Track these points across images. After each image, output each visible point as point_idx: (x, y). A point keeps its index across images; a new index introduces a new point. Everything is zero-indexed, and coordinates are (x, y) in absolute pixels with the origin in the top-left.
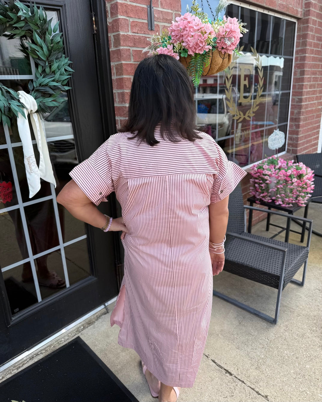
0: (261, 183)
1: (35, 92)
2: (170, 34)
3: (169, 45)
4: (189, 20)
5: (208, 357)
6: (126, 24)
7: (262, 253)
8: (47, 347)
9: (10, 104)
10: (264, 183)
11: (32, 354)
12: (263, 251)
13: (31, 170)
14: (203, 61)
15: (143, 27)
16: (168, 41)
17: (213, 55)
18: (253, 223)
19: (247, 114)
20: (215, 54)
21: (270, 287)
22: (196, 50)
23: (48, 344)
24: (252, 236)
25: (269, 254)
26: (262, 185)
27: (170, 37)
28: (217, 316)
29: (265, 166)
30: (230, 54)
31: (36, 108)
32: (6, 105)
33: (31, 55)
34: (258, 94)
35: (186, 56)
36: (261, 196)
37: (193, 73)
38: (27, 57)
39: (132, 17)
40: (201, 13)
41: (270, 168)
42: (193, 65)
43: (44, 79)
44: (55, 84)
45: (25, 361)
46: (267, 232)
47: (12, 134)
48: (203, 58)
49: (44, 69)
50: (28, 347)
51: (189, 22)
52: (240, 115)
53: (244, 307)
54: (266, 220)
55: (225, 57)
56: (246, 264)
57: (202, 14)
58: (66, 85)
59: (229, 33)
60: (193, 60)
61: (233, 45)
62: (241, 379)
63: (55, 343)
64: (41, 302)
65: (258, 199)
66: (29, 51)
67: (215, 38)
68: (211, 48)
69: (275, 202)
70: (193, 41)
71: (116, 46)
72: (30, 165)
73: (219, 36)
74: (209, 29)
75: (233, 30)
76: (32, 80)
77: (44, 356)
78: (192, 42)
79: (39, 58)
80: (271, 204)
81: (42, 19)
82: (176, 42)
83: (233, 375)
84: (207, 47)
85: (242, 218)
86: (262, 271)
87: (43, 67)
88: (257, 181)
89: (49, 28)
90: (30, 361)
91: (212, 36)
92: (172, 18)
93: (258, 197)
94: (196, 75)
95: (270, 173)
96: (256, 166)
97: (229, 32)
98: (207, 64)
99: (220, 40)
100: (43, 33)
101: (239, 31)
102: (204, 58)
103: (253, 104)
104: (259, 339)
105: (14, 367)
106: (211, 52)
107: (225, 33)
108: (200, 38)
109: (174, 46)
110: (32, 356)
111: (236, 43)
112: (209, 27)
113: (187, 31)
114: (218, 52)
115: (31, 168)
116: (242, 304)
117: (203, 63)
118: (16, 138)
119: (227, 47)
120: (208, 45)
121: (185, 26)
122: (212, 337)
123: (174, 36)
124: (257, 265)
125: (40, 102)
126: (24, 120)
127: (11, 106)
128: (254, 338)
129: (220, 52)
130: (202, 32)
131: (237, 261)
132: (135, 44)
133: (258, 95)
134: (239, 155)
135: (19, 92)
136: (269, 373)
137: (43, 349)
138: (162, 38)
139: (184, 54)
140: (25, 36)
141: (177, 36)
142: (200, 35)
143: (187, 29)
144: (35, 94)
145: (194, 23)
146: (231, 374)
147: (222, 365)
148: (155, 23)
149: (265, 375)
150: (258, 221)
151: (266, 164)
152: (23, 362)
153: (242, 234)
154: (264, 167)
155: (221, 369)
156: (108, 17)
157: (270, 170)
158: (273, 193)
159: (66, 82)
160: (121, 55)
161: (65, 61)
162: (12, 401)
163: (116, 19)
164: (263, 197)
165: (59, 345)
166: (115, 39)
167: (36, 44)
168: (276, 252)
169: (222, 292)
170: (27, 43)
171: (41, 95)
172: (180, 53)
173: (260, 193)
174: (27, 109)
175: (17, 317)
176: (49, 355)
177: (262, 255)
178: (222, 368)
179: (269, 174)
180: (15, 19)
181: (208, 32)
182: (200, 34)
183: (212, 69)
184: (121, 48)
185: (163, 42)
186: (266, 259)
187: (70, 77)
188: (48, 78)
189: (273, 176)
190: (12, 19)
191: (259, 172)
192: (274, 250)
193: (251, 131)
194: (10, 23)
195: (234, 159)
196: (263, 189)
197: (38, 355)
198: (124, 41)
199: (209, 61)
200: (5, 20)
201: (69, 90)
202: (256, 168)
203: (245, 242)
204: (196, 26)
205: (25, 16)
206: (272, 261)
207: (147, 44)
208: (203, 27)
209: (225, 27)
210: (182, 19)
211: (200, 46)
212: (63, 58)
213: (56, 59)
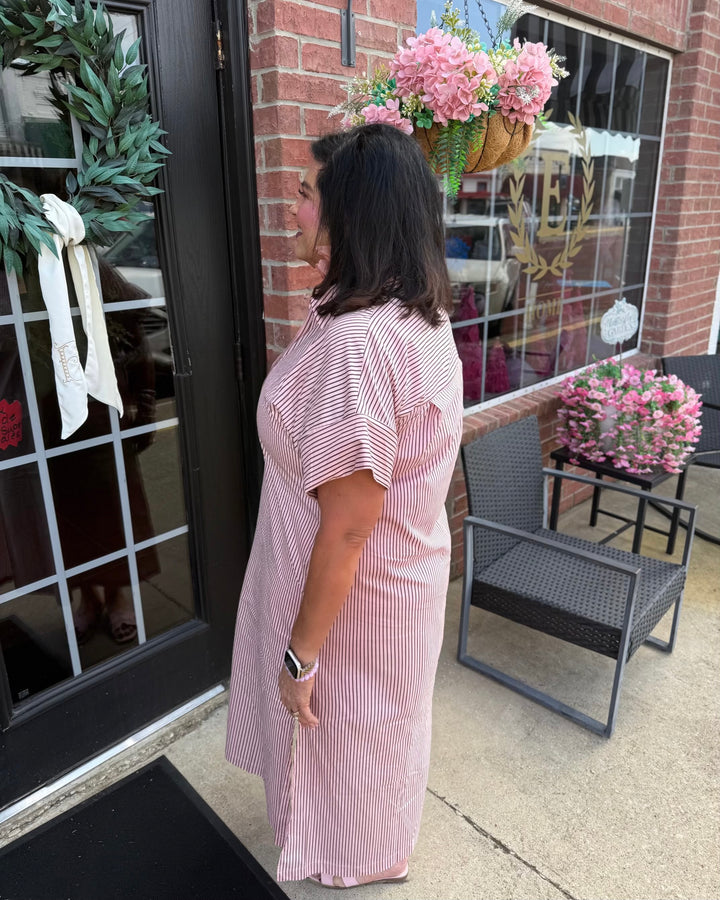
0: (583, 418)
1: (79, 197)
2: (393, 76)
3: (391, 100)
4: (437, 44)
5: (455, 809)
6: (292, 50)
7: (582, 576)
8: (91, 778)
9: (22, 223)
10: (588, 419)
11: (56, 793)
12: (584, 572)
13: (68, 375)
14: (467, 138)
15: (329, 58)
16: (387, 91)
17: (490, 126)
18: (561, 507)
19: (555, 263)
20: (494, 124)
21: (596, 654)
22: (452, 113)
24: (559, 537)
25: (598, 580)
26: (586, 424)
27: (392, 83)
28: (478, 717)
29: (593, 381)
30: (527, 123)
31: (82, 234)
32: (13, 226)
33: (74, 113)
34: (579, 219)
35: (429, 127)
36: (582, 448)
37: (445, 165)
38: (65, 118)
39: (305, 35)
40: (463, 31)
41: (604, 385)
42: (445, 146)
43: (102, 168)
44: (127, 180)
45: (40, 809)
46: (592, 530)
47: (26, 292)
48: (467, 130)
49: (102, 146)
50: (48, 779)
51: (437, 49)
52: (540, 264)
53: (537, 696)
54: (590, 502)
55: (516, 131)
57: (466, 32)
58: (151, 184)
59: (529, 77)
60: (446, 135)
61: (537, 103)
62: (528, 862)
63: (109, 769)
64: (79, 676)
65: (574, 455)
66: (70, 103)
67: (495, 86)
68: (486, 109)
69: (614, 461)
70: (445, 92)
71: (266, 99)
72: (65, 364)
73: (504, 82)
74: (484, 66)
75: (537, 71)
76: (74, 171)
77: (84, 799)
78: (444, 94)
79: (93, 121)
80: (604, 467)
81: (101, 31)
82: (406, 93)
83: (511, 853)
84: (477, 106)
85: (539, 495)
86: (581, 618)
87: (100, 141)
88: (573, 413)
89: (117, 54)
90: (50, 811)
91: (489, 82)
92: (396, 40)
93: (575, 450)
94: (452, 171)
95: (603, 396)
96: (572, 381)
97: (528, 73)
98: (475, 145)
99: (507, 92)
100: (103, 63)
101: (549, 71)
102: (468, 133)
103: (570, 241)
104: (571, 772)
105: (14, 824)
106: (485, 117)
107: (518, 76)
108: (462, 86)
109: (401, 104)
110: (55, 799)
111: (542, 100)
112: (483, 60)
113: (432, 68)
114: (502, 118)
115: (67, 371)
116: (535, 691)
117: (466, 144)
119: (521, 108)
120: (481, 102)
121: (428, 57)
122: (465, 763)
123: (403, 79)
124: (569, 604)
125: (92, 221)
126: (54, 260)
127: (24, 228)
128: (561, 768)
129: (505, 120)
130: (466, 72)
132: (310, 96)
133: (581, 221)
134: (535, 354)
135: (45, 196)
136: (592, 849)
137: (82, 783)
138: (373, 85)
139: (426, 121)
140: (60, 69)
141: (409, 79)
142: (463, 79)
143: (434, 64)
144: (81, 202)
145: (449, 50)
146: (507, 850)
147: (488, 830)
148: (358, 50)
149: (583, 854)
150: (572, 503)
151: (595, 375)
152: (35, 812)
153: (537, 532)
154: (590, 383)
155: (485, 838)
156: (252, 32)
157: (603, 391)
158: (609, 441)
159: (151, 177)
160: (279, 121)
161: (151, 129)
163: (270, 38)
164: (587, 450)
165: (118, 775)
166: (265, 83)
167: (86, 90)
169: (488, 663)
170: (66, 86)
171: (93, 205)
172: (415, 120)
173: (580, 442)
174: (61, 236)
175: (24, 709)
176: (94, 796)
177: (581, 580)
178: (486, 836)
179: (601, 400)
180: (40, 30)
181: (481, 72)
182: (462, 75)
183: (486, 158)
184: (280, 103)
185: (376, 95)
186: (590, 590)
187: (162, 167)
188: (111, 166)
189: (610, 404)
190: (34, 29)
191: (579, 395)
192: (608, 571)
193: (563, 301)
194: (28, 37)
195: (523, 362)
196: (586, 431)
197: (71, 795)
198: (287, 87)
199: (481, 138)
200: (16, 30)
201: (158, 195)
202: (574, 383)
203: (545, 550)
204: (453, 57)
205: (62, 22)
206: (604, 595)
207: (337, 97)
208: (469, 61)
209: (518, 63)
210: (420, 43)
211: (462, 104)
212: (147, 123)
213: (131, 125)
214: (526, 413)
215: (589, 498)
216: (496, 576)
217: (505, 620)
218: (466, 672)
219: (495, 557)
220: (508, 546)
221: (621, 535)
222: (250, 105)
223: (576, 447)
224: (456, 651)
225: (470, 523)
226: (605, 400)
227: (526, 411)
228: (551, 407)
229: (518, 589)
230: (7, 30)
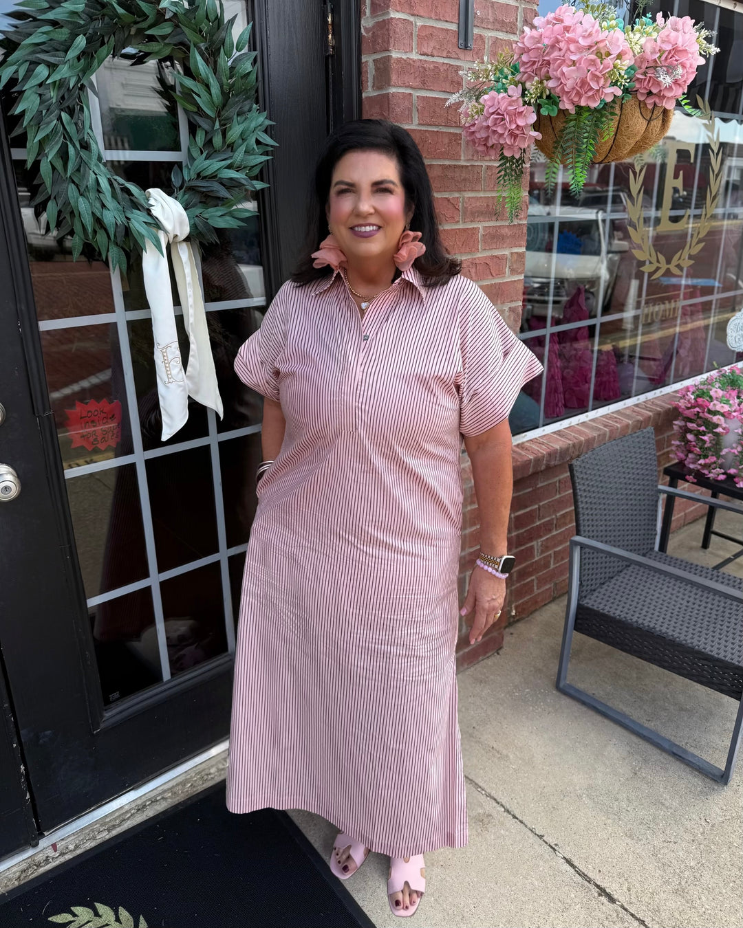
0: (703, 431)
1: (185, 191)
2: (517, 60)
3: (513, 86)
4: (567, 23)
5: (555, 850)
6: (407, 32)
7: (700, 606)
8: (177, 785)
9: (128, 219)
10: (709, 433)
11: (143, 797)
12: (701, 601)
13: (170, 376)
14: (596, 126)
15: (446, 41)
16: (510, 77)
17: (624, 111)
18: (673, 525)
19: (675, 261)
20: (628, 110)
21: (710, 691)
22: (580, 98)
23: (179, 780)
24: (668, 559)
25: (717, 611)
26: (705, 438)
27: (516, 67)
28: (579, 751)
29: (716, 392)
30: (668, 108)
31: (186, 230)
32: (119, 222)
33: (182, 105)
34: (704, 213)
35: (554, 114)
36: (701, 465)
37: (571, 156)
38: (172, 110)
39: (421, 16)
40: (599, 6)
41: (728, 395)
42: (571, 136)
43: (208, 162)
44: (233, 174)
45: (127, 812)
46: (704, 552)
47: (129, 290)
48: (597, 118)
49: (209, 137)
50: (136, 783)
51: (567, 29)
52: (658, 261)
53: (645, 733)
54: (703, 522)
55: (654, 116)
56: (660, 631)
57: (601, 8)
58: (256, 178)
59: (671, 55)
60: (572, 123)
61: (679, 84)
62: (636, 915)
63: (194, 777)
64: (169, 682)
65: (690, 471)
66: (178, 93)
67: (631, 68)
68: (619, 93)
69: (736, 480)
70: (574, 76)
71: (377, 87)
72: (167, 365)
73: (642, 62)
74: (619, 46)
75: (681, 49)
76: (179, 164)
77: (170, 806)
78: (572, 79)
79: (200, 112)
80: (724, 486)
81: (212, 17)
82: (530, 78)
83: (617, 903)
84: (609, 90)
85: (652, 515)
86: (699, 652)
87: (206, 133)
88: (690, 425)
89: (227, 41)
90: (137, 815)
91: (624, 63)
92: (517, 19)
93: (692, 466)
94: (578, 162)
95: (726, 408)
96: (691, 390)
97: (670, 51)
98: (605, 134)
99: (645, 74)
100: (212, 51)
101: (695, 49)
102: (598, 120)
103: (692, 235)
104: (682, 819)
105: (101, 825)
106: (619, 103)
107: (659, 55)
108: (592, 69)
109: (524, 90)
110: (142, 803)
111: (685, 81)
112: (618, 39)
113: (560, 50)
114: (637, 103)
115: (169, 372)
116: (641, 726)
117: (595, 133)
118: (137, 297)
119: (660, 91)
120: (613, 86)
121: (556, 38)
122: (565, 800)
123: (528, 63)
124: (686, 636)
125: (197, 216)
126: (159, 257)
127: (130, 224)
128: (671, 813)
129: (642, 105)
130: (598, 54)
131: (637, 622)
132: (423, 83)
133: (706, 215)
134: (649, 359)
135: (150, 190)
136: (708, 907)
137: (168, 789)
138: (495, 70)
139: (551, 108)
140: (170, 58)
141: (534, 62)
142: (593, 61)
143: (562, 45)
144: (186, 196)
145: (579, 30)
146: (612, 900)
147: (590, 875)
148: (476, 31)
149: (698, 912)
150: (682, 522)
151: (718, 385)
152: (122, 815)
153: (648, 555)
154: (712, 393)
155: (588, 884)
156: (365, 15)
157: (727, 402)
158: (730, 457)
159: (256, 171)
160: (391, 110)
161: (259, 119)
162: (95, 903)
163: (384, 20)
164: (705, 466)
165: (203, 784)
166: (377, 69)
167: (194, 79)
168: (735, 608)
169: (590, 692)
170: (174, 75)
171: (198, 200)
172: (539, 107)
173: (698, 457)
174: (166, 232)
175: (114, 712)
176: (179, 804)
177: (698, 610)
178: (589, 882)
179: (725, 412)
180: (152, 18)
181: (615, 52)
182: (593, 57)
183: (618, 147)
184: (393, 90)
185: (497, 81)
186: (709, 622)
187: (268, 160)
188: (217, 159)
189: (734, 417)
190: (145, 17)
191: (699, 406)
192: (729, 602)
193: (682, 303)
194: (140, 26)
195: (636, 368)
196: (706, 446)
197: (157, 801)
198: (400, 73)
199: (613, 126)
200: (129, 18)
201: (263, 190)
202: (693, 393)
203: (657, 575)
204: (584, 37)
205: (174, 9)
206: (725, 628)
207: (452, 82)
208: (602, 41)
209: (659, 40)
210: (548, 22)
211: (592, 89)
212: (254, 114)
213: (238, 115)
214: (640, 425)
215: (702, 517)
216: (604, 602)
217: (608, 648)
218: (565, 701)
219: (602, 581)
220: (616, 569)
221: (738, 560)
222: (360, 93)
223: (693, 463)
224: (554, 678)
225: (577, 543)
226: (729, 413)
227: (638, 421)
228: (667, 418)
229: (629, 617)
230: (119, 18)
